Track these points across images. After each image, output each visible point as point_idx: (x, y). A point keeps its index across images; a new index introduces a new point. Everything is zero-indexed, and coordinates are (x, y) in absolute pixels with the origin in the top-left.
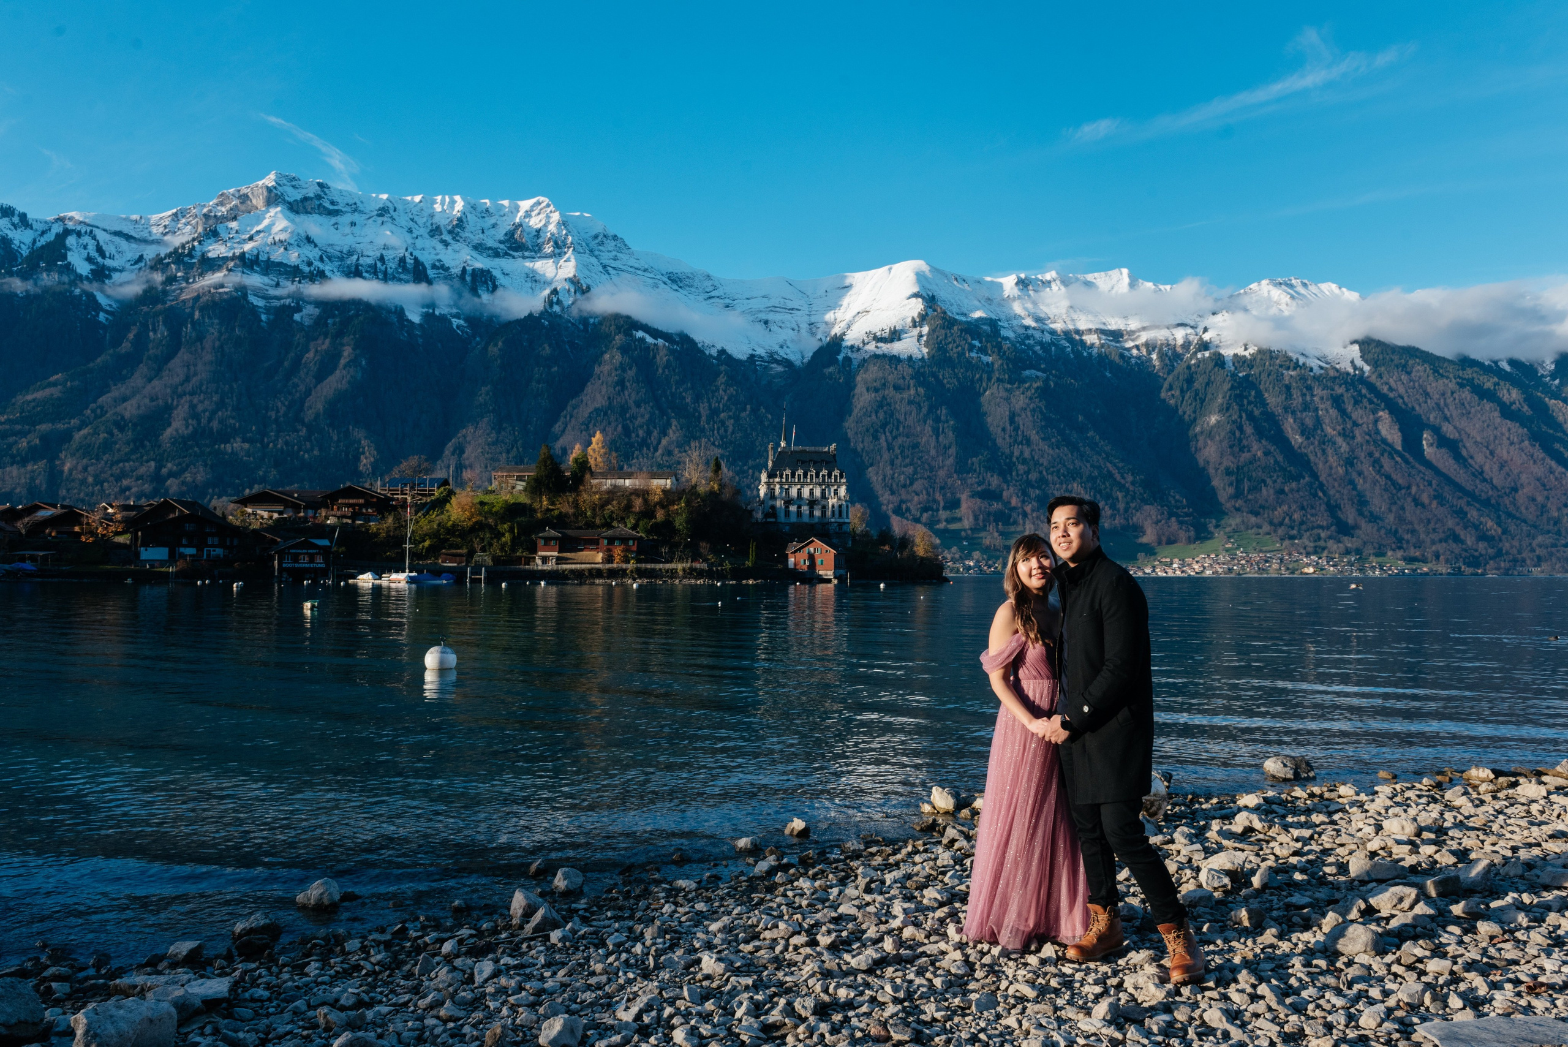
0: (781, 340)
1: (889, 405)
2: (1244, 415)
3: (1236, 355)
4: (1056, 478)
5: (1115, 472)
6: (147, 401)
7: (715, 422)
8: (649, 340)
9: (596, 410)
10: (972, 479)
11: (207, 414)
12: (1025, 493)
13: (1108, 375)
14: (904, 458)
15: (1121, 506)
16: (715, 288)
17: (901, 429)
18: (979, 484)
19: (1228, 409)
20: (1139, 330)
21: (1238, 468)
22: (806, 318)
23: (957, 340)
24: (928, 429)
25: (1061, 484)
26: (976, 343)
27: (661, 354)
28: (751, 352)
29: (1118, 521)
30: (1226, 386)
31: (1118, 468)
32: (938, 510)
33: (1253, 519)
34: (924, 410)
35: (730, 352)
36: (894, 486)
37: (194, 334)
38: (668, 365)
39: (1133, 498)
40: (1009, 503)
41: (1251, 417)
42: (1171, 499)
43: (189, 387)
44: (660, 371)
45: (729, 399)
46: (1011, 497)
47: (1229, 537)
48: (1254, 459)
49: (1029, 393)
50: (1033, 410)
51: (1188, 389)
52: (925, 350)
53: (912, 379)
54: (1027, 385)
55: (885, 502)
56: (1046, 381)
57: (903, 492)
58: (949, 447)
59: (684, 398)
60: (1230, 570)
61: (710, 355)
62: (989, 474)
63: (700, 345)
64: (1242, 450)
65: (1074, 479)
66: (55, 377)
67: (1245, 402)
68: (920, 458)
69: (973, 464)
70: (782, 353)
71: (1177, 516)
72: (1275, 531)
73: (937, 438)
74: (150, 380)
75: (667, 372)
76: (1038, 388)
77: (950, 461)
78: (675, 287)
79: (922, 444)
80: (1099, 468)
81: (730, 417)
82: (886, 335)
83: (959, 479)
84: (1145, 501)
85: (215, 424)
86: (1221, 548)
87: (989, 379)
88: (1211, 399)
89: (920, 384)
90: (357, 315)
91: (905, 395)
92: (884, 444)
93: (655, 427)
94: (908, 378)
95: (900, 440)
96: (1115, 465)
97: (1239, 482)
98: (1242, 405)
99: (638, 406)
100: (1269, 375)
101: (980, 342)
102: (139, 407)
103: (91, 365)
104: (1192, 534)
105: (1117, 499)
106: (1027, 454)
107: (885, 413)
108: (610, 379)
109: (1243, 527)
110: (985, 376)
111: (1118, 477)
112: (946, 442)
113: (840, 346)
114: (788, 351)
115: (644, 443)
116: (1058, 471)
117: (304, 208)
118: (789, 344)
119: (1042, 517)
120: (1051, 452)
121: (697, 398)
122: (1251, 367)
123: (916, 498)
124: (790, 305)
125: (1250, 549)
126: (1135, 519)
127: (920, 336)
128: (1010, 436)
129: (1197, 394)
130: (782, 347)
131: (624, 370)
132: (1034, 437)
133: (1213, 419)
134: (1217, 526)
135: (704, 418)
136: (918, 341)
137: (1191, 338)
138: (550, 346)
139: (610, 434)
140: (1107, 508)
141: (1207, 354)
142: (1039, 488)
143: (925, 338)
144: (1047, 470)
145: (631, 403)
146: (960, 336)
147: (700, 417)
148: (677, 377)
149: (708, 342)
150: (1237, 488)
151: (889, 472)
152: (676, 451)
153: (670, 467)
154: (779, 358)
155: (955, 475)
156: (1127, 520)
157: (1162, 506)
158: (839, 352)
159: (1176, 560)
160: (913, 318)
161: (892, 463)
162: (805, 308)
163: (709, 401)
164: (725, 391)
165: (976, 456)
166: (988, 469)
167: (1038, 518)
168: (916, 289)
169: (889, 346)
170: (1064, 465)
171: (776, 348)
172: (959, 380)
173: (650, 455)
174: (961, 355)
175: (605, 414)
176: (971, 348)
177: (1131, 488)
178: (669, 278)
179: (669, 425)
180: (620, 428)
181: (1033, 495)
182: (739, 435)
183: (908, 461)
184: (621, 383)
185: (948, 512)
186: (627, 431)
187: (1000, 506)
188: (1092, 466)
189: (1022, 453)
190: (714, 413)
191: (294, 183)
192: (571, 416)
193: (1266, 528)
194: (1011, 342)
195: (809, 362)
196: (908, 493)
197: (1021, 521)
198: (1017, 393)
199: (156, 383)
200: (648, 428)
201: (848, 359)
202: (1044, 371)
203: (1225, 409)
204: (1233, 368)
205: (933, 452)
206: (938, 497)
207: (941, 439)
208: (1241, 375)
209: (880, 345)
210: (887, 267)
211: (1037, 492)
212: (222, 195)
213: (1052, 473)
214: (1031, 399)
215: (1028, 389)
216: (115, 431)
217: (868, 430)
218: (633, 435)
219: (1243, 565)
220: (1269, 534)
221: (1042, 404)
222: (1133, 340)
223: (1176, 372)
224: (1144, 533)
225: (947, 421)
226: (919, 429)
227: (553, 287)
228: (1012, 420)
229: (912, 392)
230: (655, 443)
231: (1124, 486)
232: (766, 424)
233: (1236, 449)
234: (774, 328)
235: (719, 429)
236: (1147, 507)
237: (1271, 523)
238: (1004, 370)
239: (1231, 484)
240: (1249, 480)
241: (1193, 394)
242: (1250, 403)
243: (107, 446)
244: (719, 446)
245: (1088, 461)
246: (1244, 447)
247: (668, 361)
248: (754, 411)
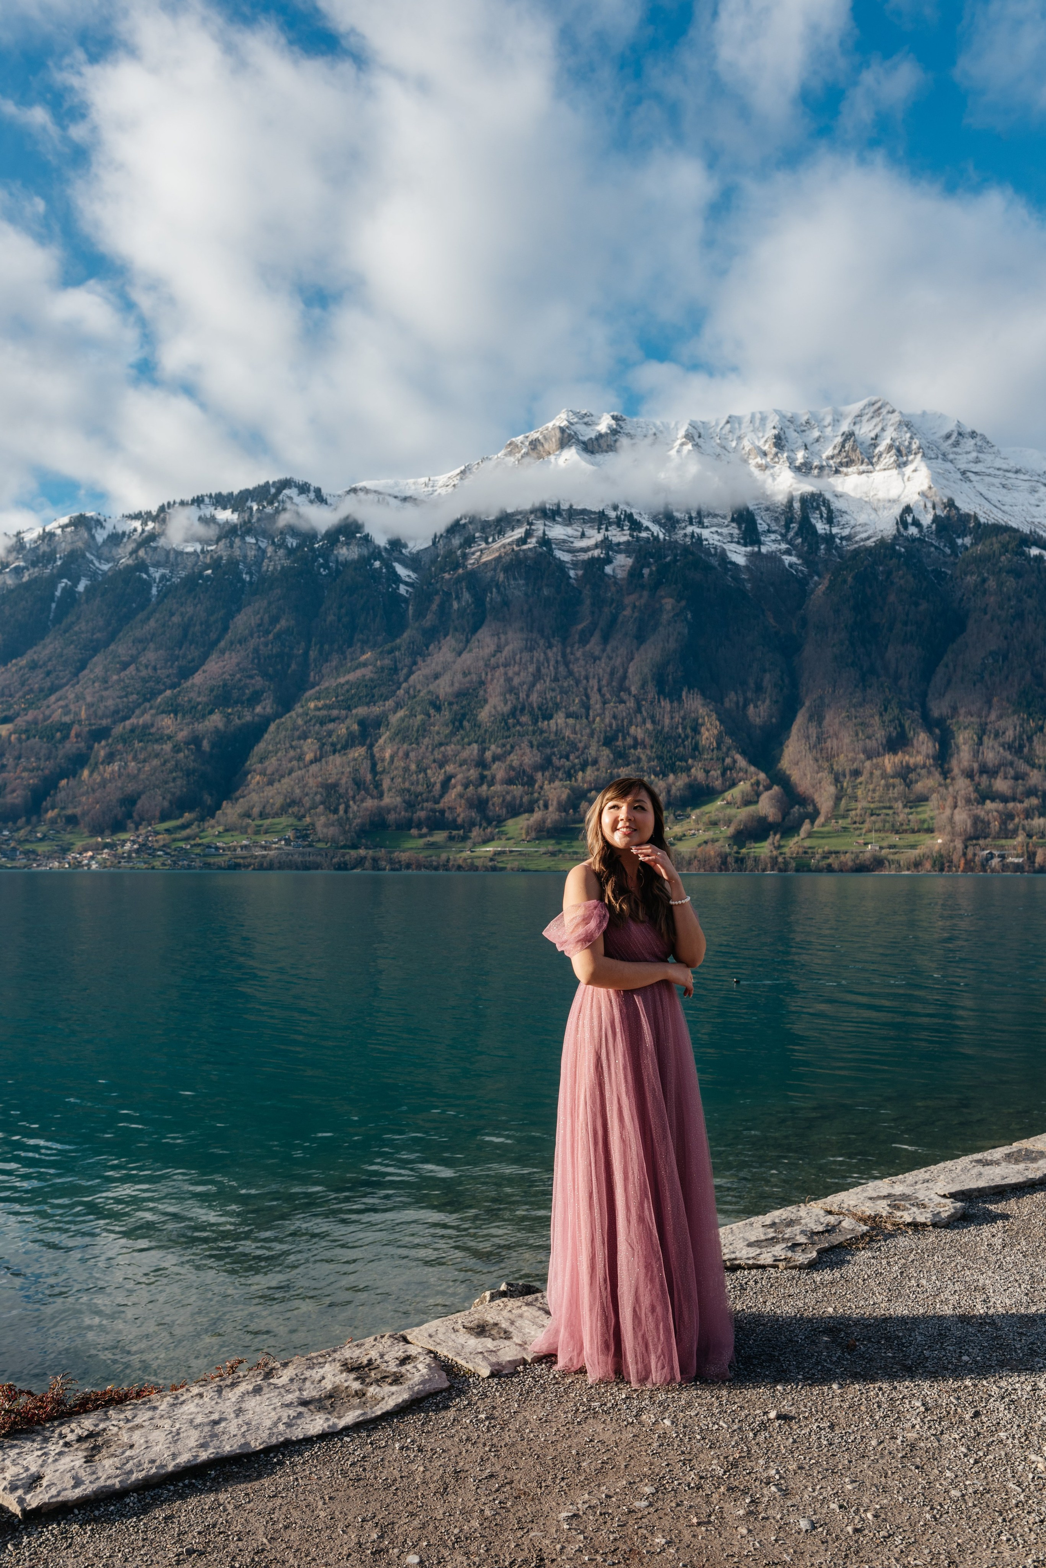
6: (459, 676)
11: (525, 687)
37: (499, 599)
43: (502, 658)
66: (364, 657)
74: (460, 654)
85: (534, 698)
90: (675, 561)
102: (452, 684)
103: (398, 641)
117: (599, 446)
191: (586, 420)
199: (465, 655)
212: (510, 444)
216: (432, 711)
243: (423, 730)
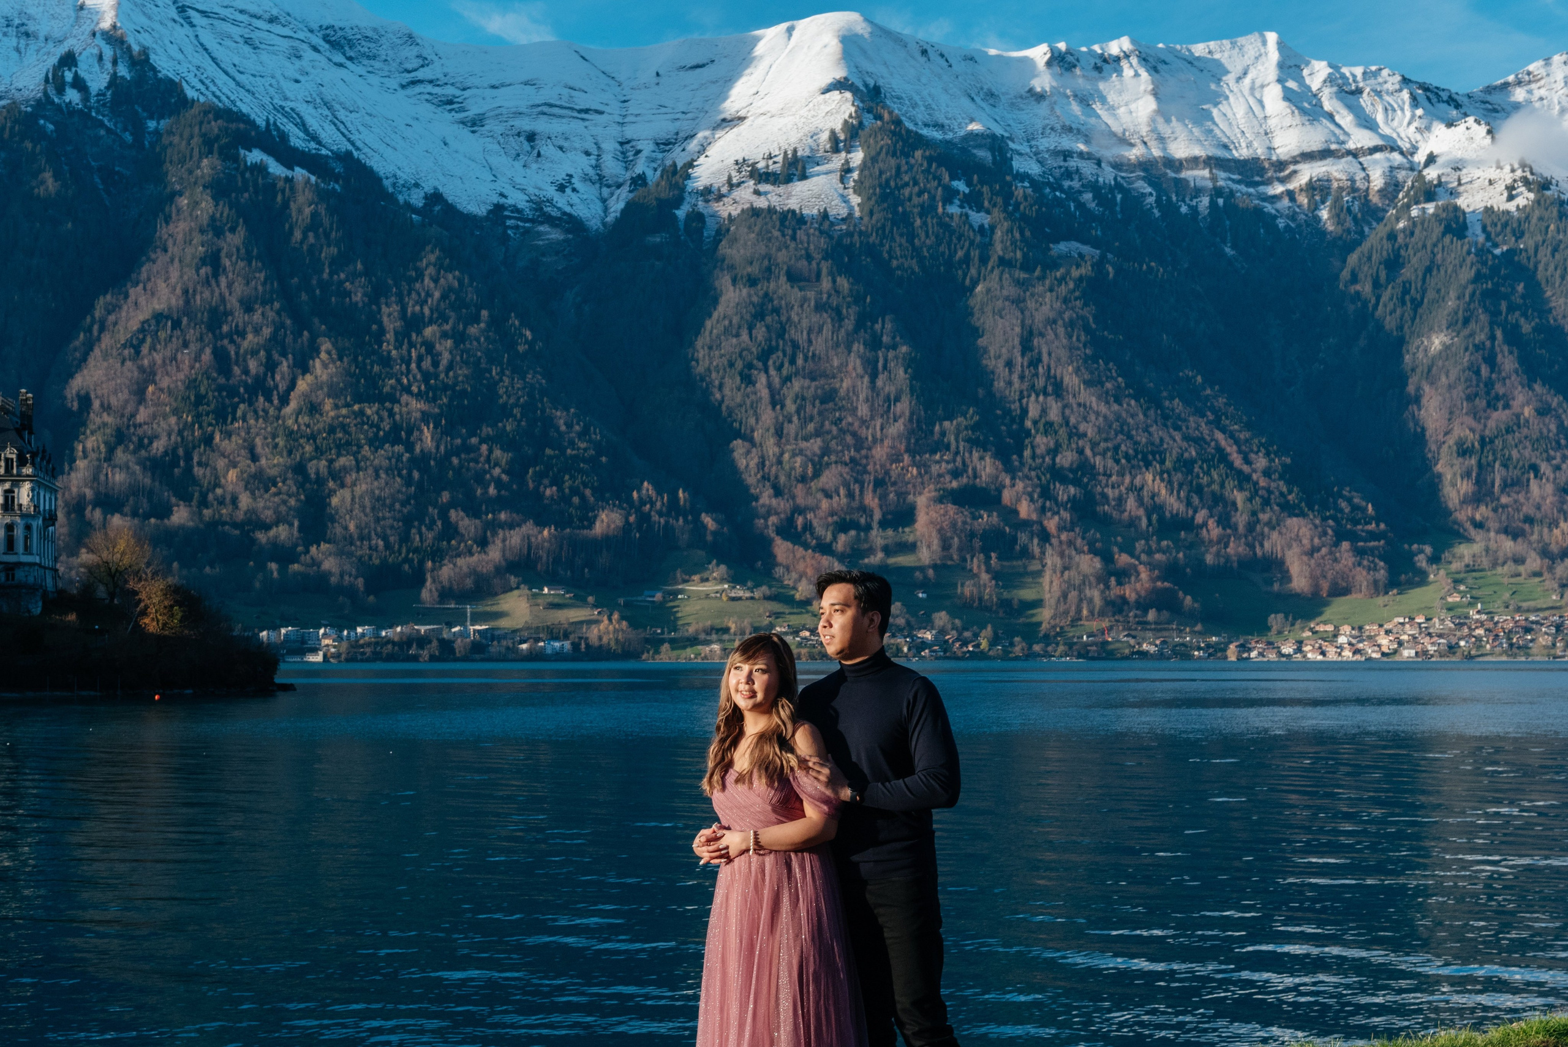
0: (561, 177)
1: (777, 311)
2: (1499, 334)
3: (1489, 210)
4: (1110, 463)
5: (1231, 450)
7: (411, 345)
8: (276, 168)
9: (159, 317)
10: (939, 465)
12: (1046, 493)
13: (1228, 250)
14: (805, 421)
15: (1241, 519)
16: (425, 63)
17: (800, 361)
18: (956, 474)
19: (1466, 321)
20: (1295, 161)
21: (1483, 441)
22: (615, 130)
23: (921, 178)
24: (855, 363)
25: (1121, 474)
26: (961, 186)
27: (301, 199)
28: (495, 199)
29: (1235, 549)
30: (1466, 274)
31: (1237, 442)
32: (868, 528)
33: (1508, 545)
34: (849, 324)
35: (450, 199)
36: (782, 479)
38: (314, 224)
39: (1266, 502)
40: (1016, 512)
41: (1513, 337)
42: (1343, 504)
44: (298, 235)
45: (444, 297)
46: (1018, 500)
47: (1457, 582)
48: (1517, 423)
49: (1063, 290)
50: (1071, 324)
51: (1389, 280)
52: (855, 200)
53: (825, 258)
54: (1058, 274)
55: (762, 511)
56: (1099, 266)
57: (799, 490)
58: (897, 399)
59: (348, 294)
60: (1452, 648)
61: (408, 205)
62: (976, 455)
63: (387, 183)
64: (1491, 405)
65: (1148, 465)
67: (1504, 306)
68: (837, 422)
69: (943, 434)
70: (561, 201)
71: (1353, 537)
72: (1551, 569)
73: (874, 377)
75: (311, 238)
76: (1081, 279)
77: (897, 428)
78: (339, 58)
79: (842, 393)
80: (1199, 441)
81: (445, 335)
82: (777, 168)
83: (914, 464)
84: (1290, 509)
86: (1437, 603)
87: (984, 260)
88: (1433, 302)
89: (841, 269)
91: (811, 294)
92: (765, 393)
93: (284, 355)
94: (817, 256)
95: (797, 385)
96: (1232, 436)
97: (1483, 467)
98: (1494, 314)
99: (249, 309)
100: (1555, 250)
101: (969, 184)
104: (1382, 574)
105: (1234, 504)
106: (1054, 415)
107: (768, 327)
108: (189, 251)
109: (1485, 562)
110: (975, 254)
111: (1238, 461)
112: (890, 389)
113: (683, 189)
114: (575, 199)
115: (260, 387)
116: (1116, 448)
118: (577, 183)
119: (1079, 542)
120: (1103, 409)
121: (377, 294)
122: (1519, 234)
123: (825, 504)
124: (582, 101)
125: (1497, 605)
126: (1267, 545)
127: (846, 170)
128: (1022, 377)
129: (1406, 291)
130: (561, 188)
131: (218, 233)
132: (1070, 379)
133: (1437, 342)
134: (1435, 559)
135: (390, 336)
136: (842, 180)
137: (1401, 175)
138: (56, 176)
139: (186, 366)
140: (1211, 523)
141: (1431, 208)
142: (1076, 482)
143: (855, 175)
144: (1094, 445)
145: (233, 302)
146: (927, 171)
147: (382, 331)
148: (334, 250)
149: (404, 176)
150: (1479, 482)
151: (771, 448)
152: (328, 404)
153: (312, 437)
154: (555, 213)
155: (907, 458)
156: (1252, 547)
157: (1324, 519)
158: (678, 202)
159: (1346, 629)
160: (833, 133)
161: (779, 433)
162: (614, 108)
163: (401, 302)
164: (436, 281)
165: (950, 418)
166: (973, 443)
167: (1071, 543)
168: (840, 74)
169: (781, 189)
170: (1130, 437)
171: (551, 192)
172: (921, 260)
173: (272, 411)
174: (927, 210)
175: (176, 324)
176: (950, 195)
177: (1263, 483)
178: (326, 38)
179: (315, 351)
180: (207, 356)
181: (1062, 496)
182: (462, 372)
183: (811, 427)
184: (213, 260)
185: (890, 532)
186: (222, 360)
187: (995, 519)
188: (1186, 438)
189: (1044, 411)
190: (412, 324)
192: (102, 329)
193: (1534, 562)
194: (1033, 183)
195: (618, 221)
196: (809, 492)
197: (1037, 550)
198: (1039, 289)
200: (269, 357)
201: (697, 218)
202: (1095, 243)
203: (1460, 322)
204: (1481, 238)
205: (863, 410)
206: (871, 500)
207: (879, 383)
208: (1497, 251)
209: (764, 187)
210: (784, 26)
211: (1072, 490)
213: (1103, 455)
214: (1065, 301)
215: (1062, 280)
217: (731, 365)
218: (237, 370)
219: (1479, 639)
220: (1537, 574)
221: (1088, 313)
222: (1283, 181)
223: (1365, 247)
224: (1286, 577)
225: (894, 347)
226: (836, 363)
227: (62, 50)
228: (1026, 345)
229: (826, 284)
230: (282, 387)
231: (1248, 478)
232: (521, 348)
233: (1480, 403)
234: (548, 150)
235: (420, 359)
236: (1293, 522)
237: (1545, 553)
238: (1013, 242)
239: (1467, 474)
240: (1505, 465)
241: (1399, 290)
242: (1511, 309)
244: (419, 396)
245: (1177, 428)
246: (1497, 398)
247: (314, 215)
248: (496, 323)
